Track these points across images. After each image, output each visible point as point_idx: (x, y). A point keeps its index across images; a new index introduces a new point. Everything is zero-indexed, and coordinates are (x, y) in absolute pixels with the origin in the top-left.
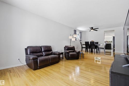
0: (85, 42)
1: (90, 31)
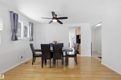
0: (41, 45)
1: (52, 21)
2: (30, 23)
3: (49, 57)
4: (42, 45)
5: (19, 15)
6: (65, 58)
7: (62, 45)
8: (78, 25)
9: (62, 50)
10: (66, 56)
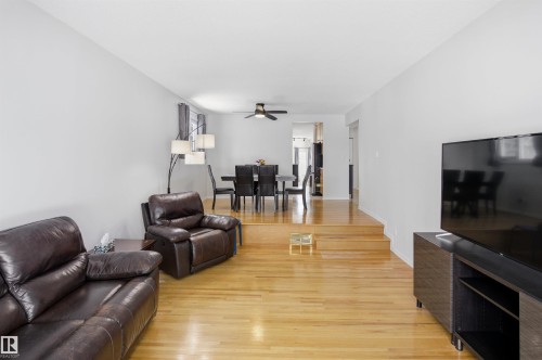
0: (236, 166)
2: (198, 116)
3: (251, 190)
4: (238, 169)
5: (191, 108)
6: (280, 197)
7: (276, 168)
8: (318, 119)
9: (274, 178)
10: (283, 193)
